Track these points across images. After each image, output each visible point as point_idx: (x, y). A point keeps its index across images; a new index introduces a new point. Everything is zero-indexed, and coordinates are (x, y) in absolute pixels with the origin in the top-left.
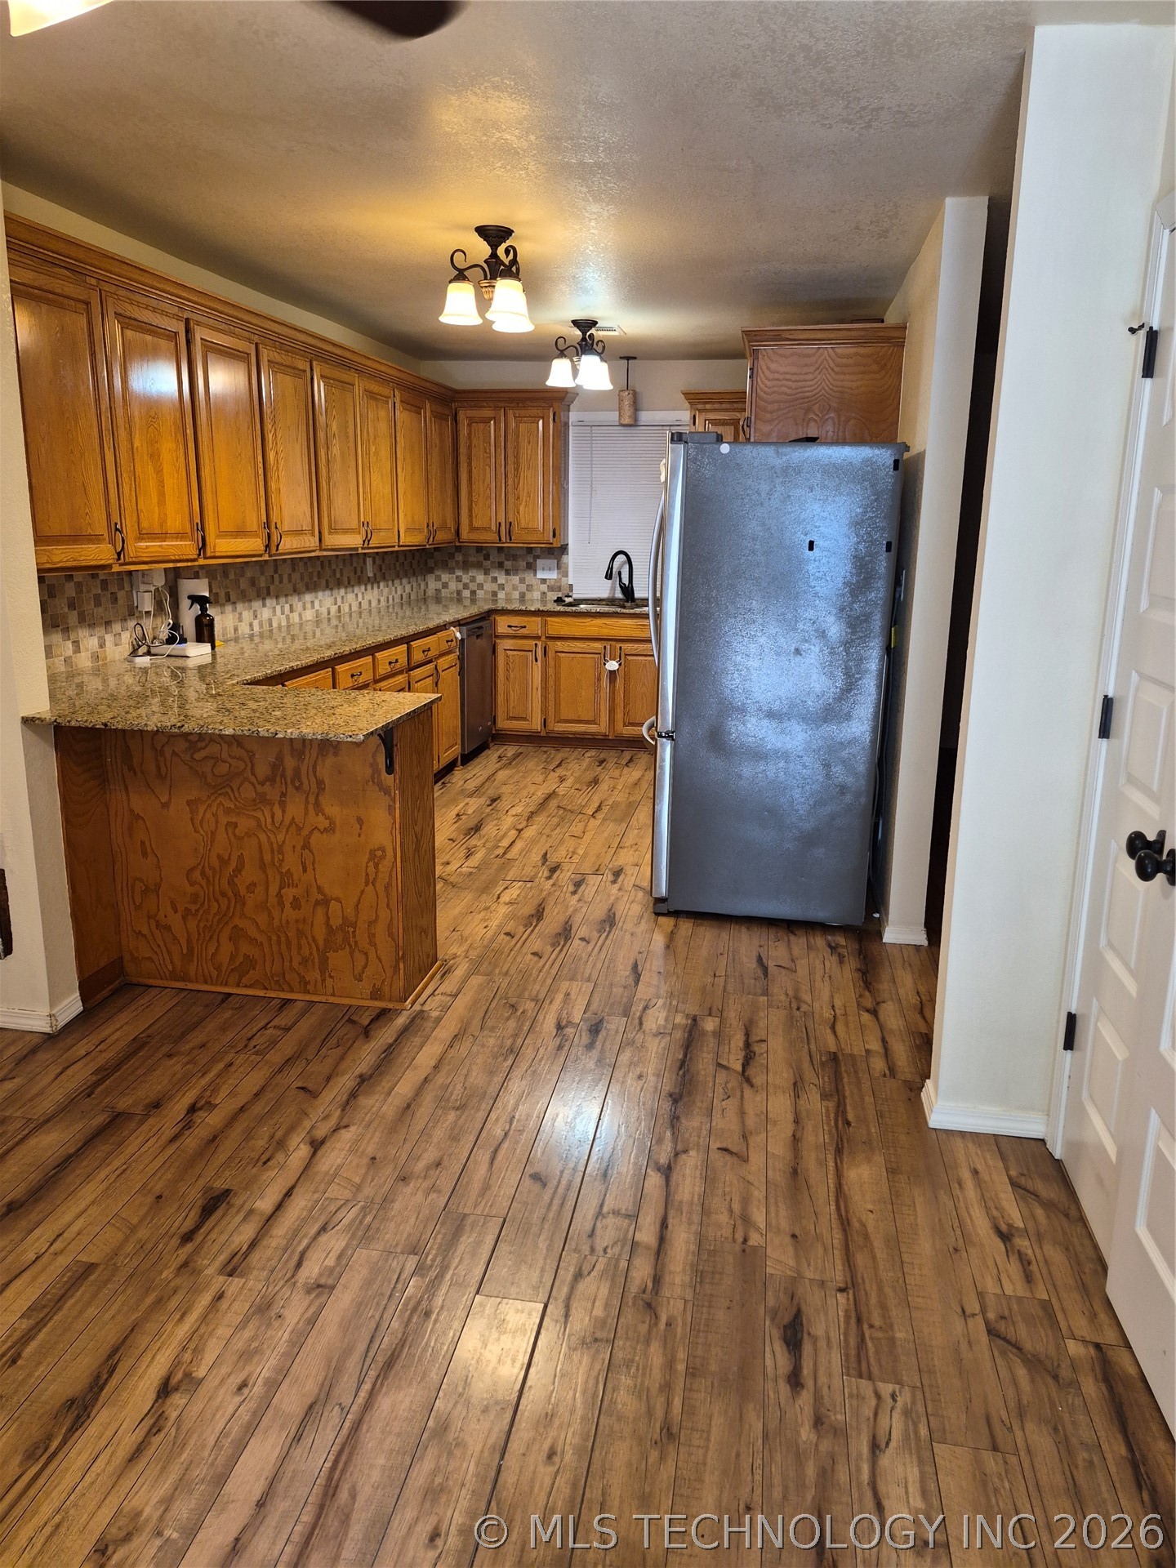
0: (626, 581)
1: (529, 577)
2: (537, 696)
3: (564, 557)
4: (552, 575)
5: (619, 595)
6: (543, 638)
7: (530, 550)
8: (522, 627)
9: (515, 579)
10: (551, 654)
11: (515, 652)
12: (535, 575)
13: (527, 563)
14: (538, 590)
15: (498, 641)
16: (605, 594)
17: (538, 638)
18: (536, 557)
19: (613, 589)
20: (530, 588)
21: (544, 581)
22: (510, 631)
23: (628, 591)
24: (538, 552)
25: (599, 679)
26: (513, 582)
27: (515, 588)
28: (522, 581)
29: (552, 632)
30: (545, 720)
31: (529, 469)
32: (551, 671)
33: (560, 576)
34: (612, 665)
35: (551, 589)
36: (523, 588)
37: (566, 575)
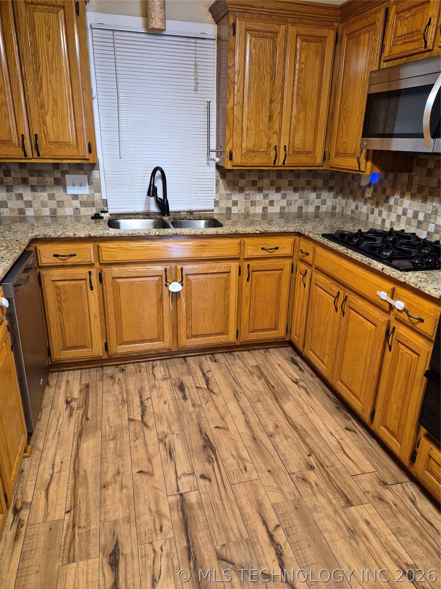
0: (160, 195)
1: (59, 193)
2: (96, 324)
3: (95, 173)
4: (84, 191)
5: (154, 208)
6: (97, 265)
7: (56, 166)
8: (71, 256)
9: (44, 196)
10: (108, 281)
11: (66, 282)
12: (65, 190)
13: (55, 179)
14: (70, 205)
15: (43, 272)
16: (141, 209)
17: (91, 265)
18: (64, 173)
19: (148, 203)
20: (60, 204)
21: (75, 197)
22: (58, 261)
23: (163, 205)
24: (66, 168)
25: (161, 300)
26: (41, 199)
27: (44, 205)
28: (51, 197)
29: (106, 258)
30: (106, 344)
31: (52, 71)
32: (109, 298)
33: (92, 192)
34: (175, 287)
35: (84, 204)
36: (53, 204)
37: (99, 190)
